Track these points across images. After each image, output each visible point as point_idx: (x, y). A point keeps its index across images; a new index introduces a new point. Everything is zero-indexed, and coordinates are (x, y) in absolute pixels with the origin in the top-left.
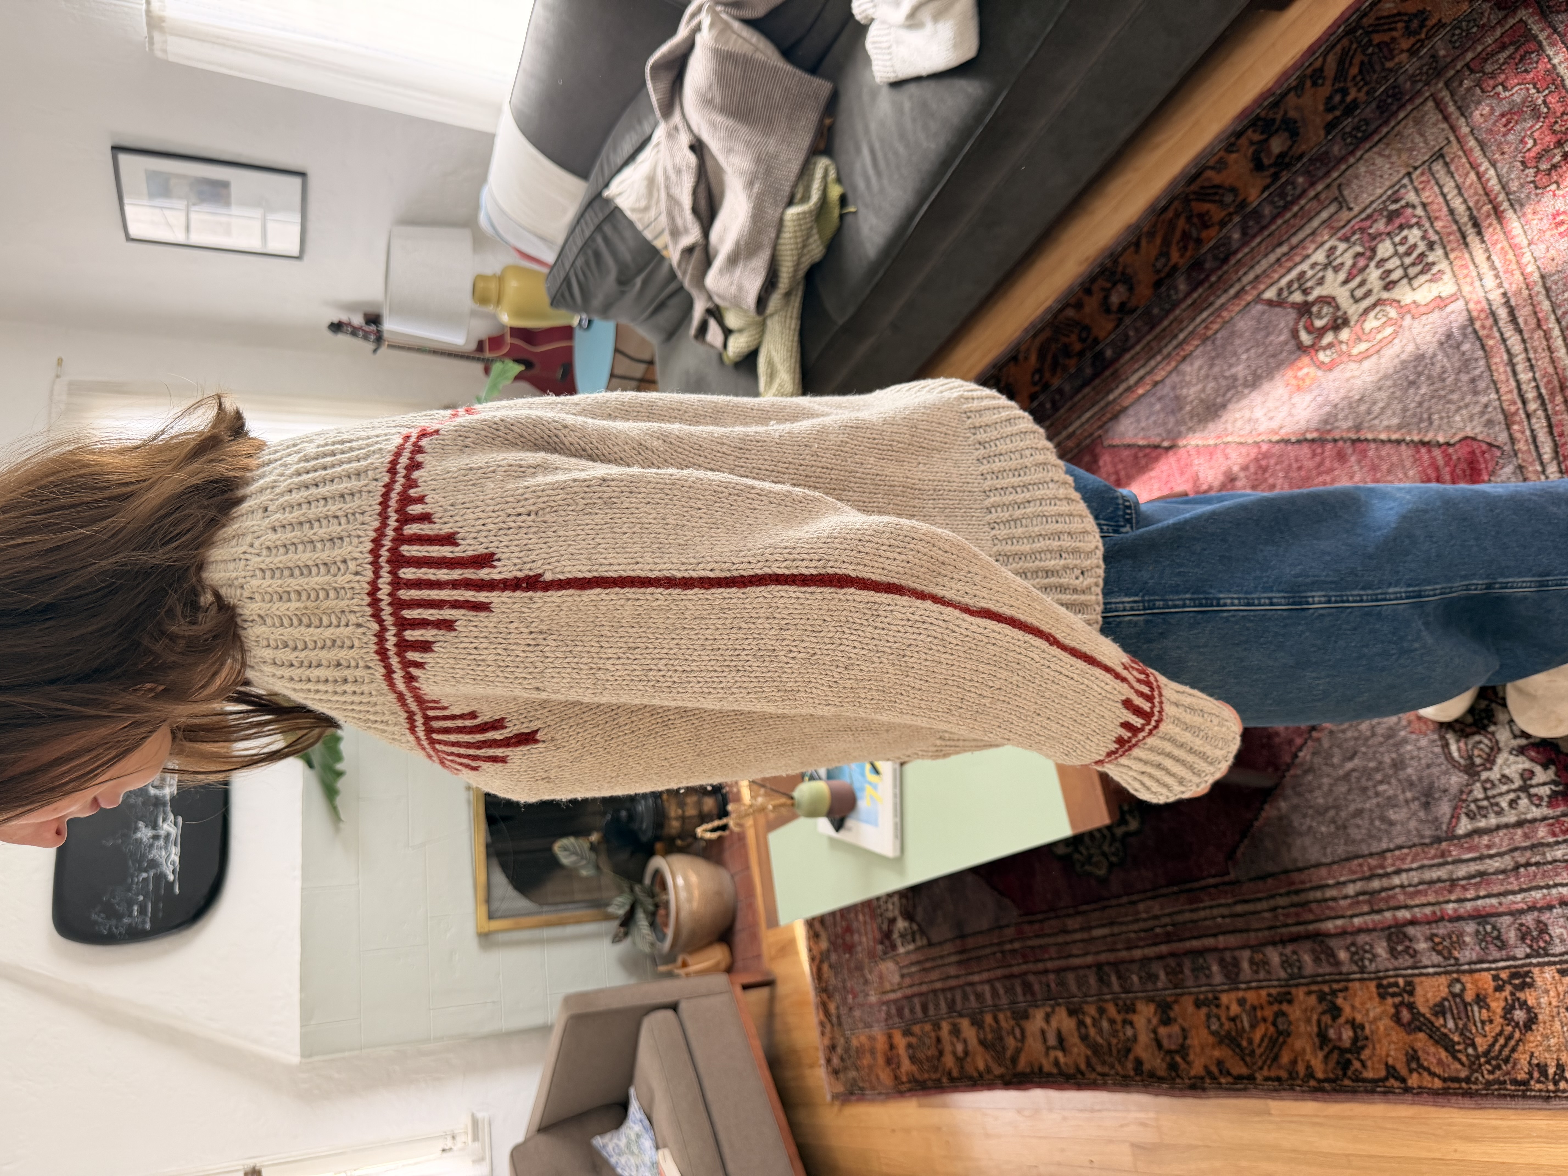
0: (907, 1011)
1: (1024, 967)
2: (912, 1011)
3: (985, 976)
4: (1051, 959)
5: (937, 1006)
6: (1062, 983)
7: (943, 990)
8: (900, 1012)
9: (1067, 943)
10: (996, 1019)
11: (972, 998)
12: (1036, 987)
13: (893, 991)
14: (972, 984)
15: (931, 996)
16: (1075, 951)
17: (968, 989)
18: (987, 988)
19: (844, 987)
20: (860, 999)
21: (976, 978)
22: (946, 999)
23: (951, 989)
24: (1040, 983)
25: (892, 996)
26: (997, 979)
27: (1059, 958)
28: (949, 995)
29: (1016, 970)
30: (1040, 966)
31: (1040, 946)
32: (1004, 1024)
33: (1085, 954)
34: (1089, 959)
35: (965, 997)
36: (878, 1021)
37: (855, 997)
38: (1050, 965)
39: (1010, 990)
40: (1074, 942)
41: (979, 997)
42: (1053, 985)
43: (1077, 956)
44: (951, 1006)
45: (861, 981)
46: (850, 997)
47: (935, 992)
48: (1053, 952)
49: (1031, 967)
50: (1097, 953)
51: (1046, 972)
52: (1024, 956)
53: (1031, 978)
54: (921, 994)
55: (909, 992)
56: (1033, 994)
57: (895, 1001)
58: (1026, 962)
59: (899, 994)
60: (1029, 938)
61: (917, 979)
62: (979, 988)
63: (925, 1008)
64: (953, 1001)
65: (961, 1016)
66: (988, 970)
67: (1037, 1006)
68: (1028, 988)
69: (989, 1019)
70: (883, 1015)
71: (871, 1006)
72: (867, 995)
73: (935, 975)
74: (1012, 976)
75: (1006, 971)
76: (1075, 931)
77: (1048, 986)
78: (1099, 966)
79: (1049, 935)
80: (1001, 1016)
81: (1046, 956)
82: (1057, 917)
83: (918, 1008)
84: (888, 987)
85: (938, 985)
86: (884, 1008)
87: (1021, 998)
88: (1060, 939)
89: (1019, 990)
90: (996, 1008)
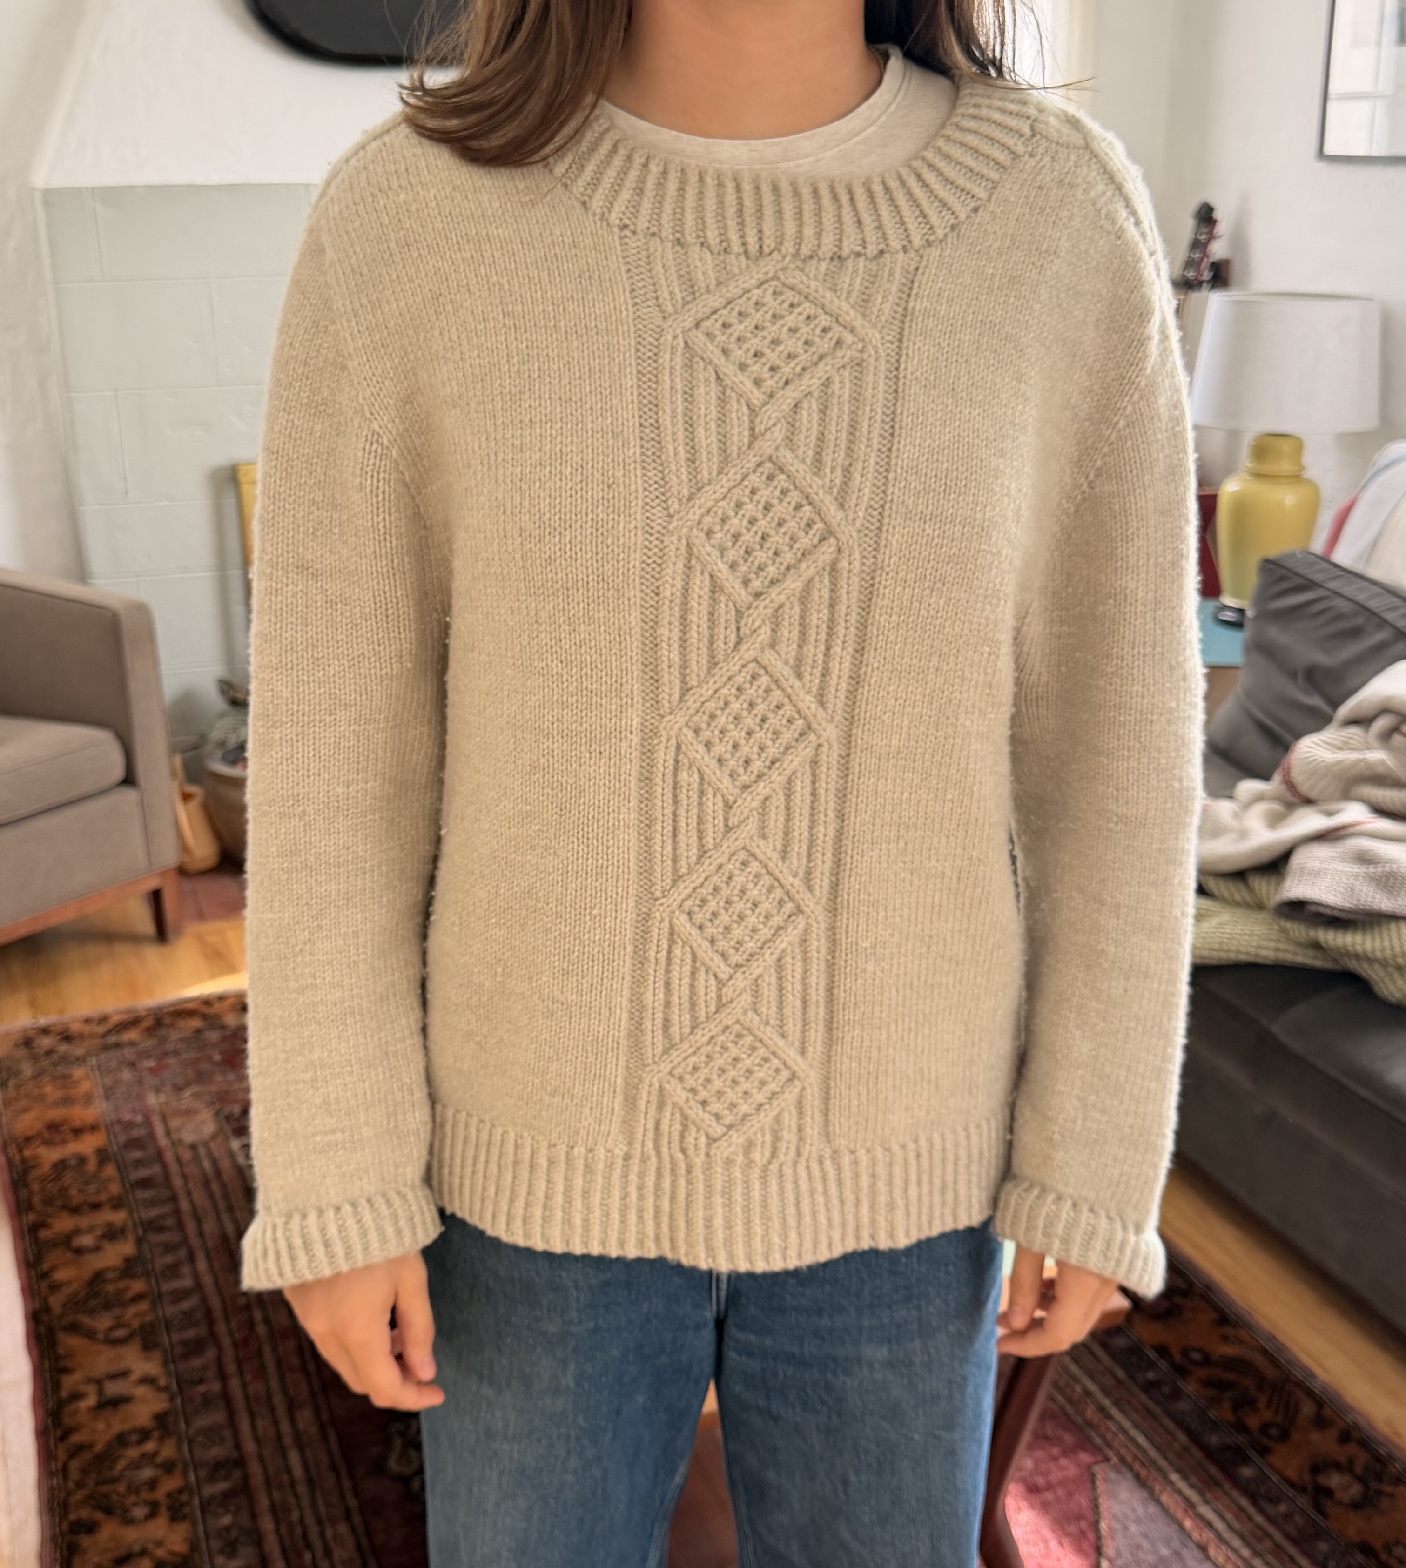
0: (137, 1154)
1: (226, 1342)
2: (138, 1163)
3: (207, 1279)
4: (245, 1385)
5: (152, 1203)
6: (207, 1402)
7: (177, 1212)
8: (134, 1143)
9: (272, 1410)
10: (138, 1298)
11: (169, 1259)
12: (196, 1362)
13: (168, 1133)
14: (192, 1258)
15: (165, 1193)
16: (260, 1423)
17: (183, 1253)
18: (187, 1282)
19: (166, 1054)
20: (150, 1080)
21: (202, 1265)
22: (163, 1217)
23: (181, 1225)
24: (205, 1368)
25: (160, 1131)
26: (204, 1300)
27: (247, 1397)
28: (170, 1222)
29: (221, 1328)
30: (231, 1368)
31: (263, 1368)
32: (132, 1310)
33: (257, 1440)
34: (250, 1447)
35: (169, 1248)
36: (116, 1109)
37: (152, 1071)
38: (235, 1383)
39: (188, 1319)
40: (276, 1423)
41: (173, 1271)
42: (202, 1388)
43: (253, 1426)
44: (152, 1226)
45: (180, 1080)
46: (151, 1063)
47: (174, 1199)
48: (257, 1388)
49: (229, 1354)
50: (261, 1459)
51: (223, 1377)
52: (245, 1342)
53: (210, 1354)
54: (167, 1176)
55: (169, 1156)
56: (186, 1356)
57: (152, 1135)
58: (235, 1345)
59: (163, 1141)
60: (274, 1350)
61: (190, 1169)
62: (186, 1270)
63: (145, 1183)
64: (161, 1229)
65: (139, 1242)
66: (217, 1284)
67: (165, 1363)
68: (195, 1348)
69: (137, 1286)
70: (127, 1117)
71: (141, 1097)
72: (158, 1091)
73: (199, 1196)
74: (211, 1322)
75: (218, 1312)
76: (293, 1421)
77: (201, 1381)
78: (240, 1462)
79: (282, 1380)
80: (144, 1306)
81: (248, 1377)
82: (313, 1394)
83: (144, 1173)
84: (174, 1123)
85: (184, 1205)
86: (139, 1118)
87: (176, 1337)
88: (278, 1400)
89: (190, 1334)
90: (157, 1299)
